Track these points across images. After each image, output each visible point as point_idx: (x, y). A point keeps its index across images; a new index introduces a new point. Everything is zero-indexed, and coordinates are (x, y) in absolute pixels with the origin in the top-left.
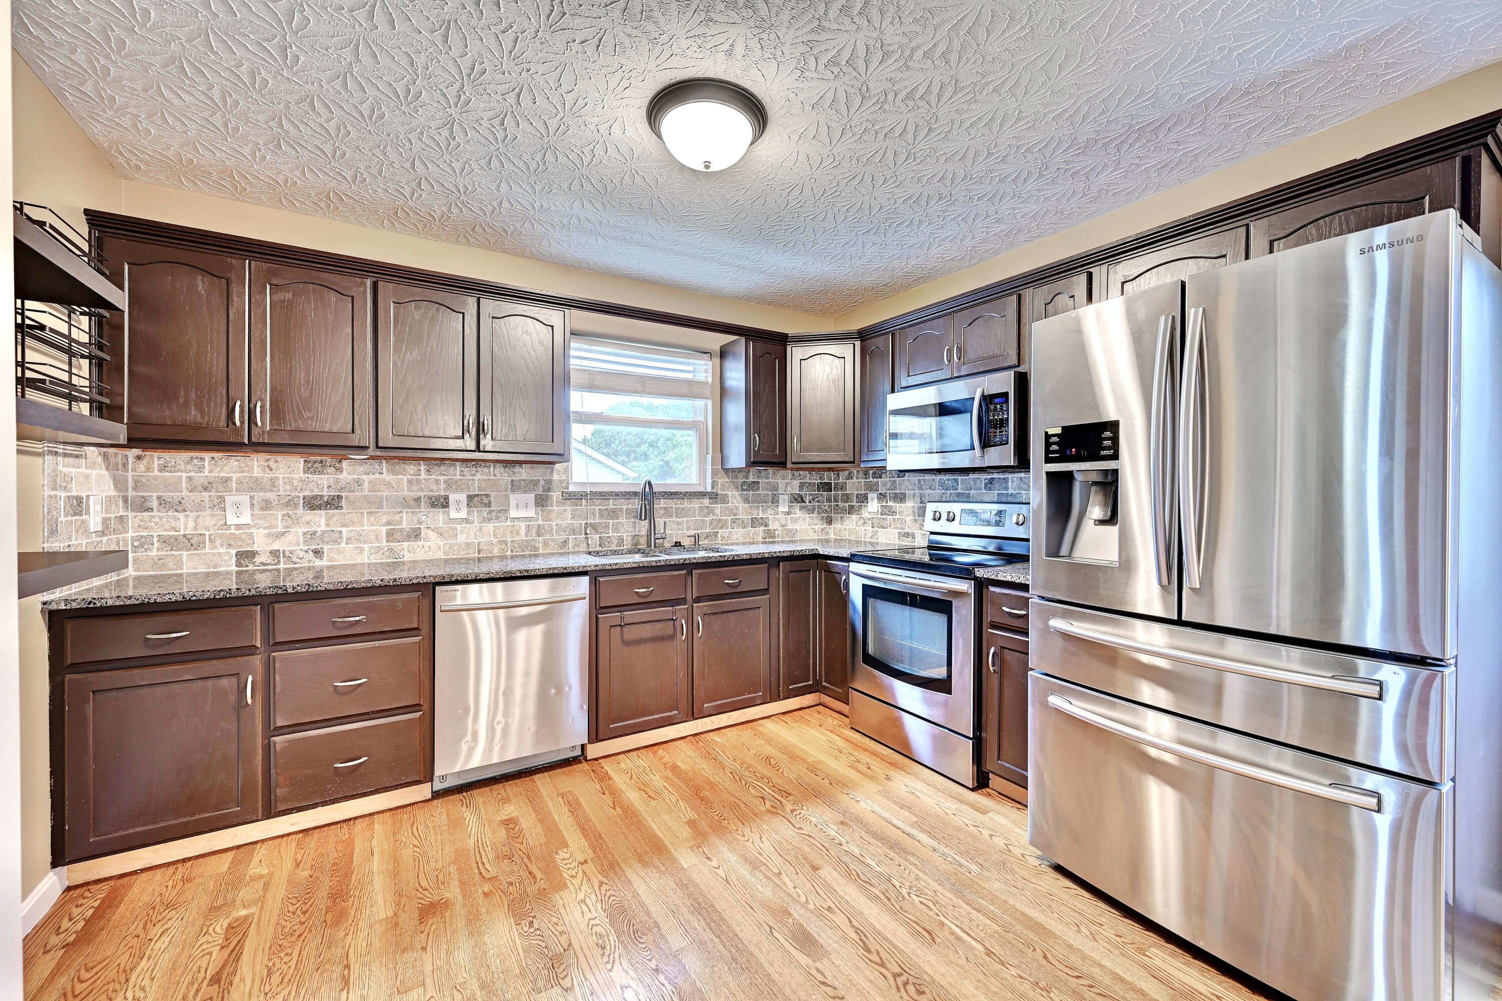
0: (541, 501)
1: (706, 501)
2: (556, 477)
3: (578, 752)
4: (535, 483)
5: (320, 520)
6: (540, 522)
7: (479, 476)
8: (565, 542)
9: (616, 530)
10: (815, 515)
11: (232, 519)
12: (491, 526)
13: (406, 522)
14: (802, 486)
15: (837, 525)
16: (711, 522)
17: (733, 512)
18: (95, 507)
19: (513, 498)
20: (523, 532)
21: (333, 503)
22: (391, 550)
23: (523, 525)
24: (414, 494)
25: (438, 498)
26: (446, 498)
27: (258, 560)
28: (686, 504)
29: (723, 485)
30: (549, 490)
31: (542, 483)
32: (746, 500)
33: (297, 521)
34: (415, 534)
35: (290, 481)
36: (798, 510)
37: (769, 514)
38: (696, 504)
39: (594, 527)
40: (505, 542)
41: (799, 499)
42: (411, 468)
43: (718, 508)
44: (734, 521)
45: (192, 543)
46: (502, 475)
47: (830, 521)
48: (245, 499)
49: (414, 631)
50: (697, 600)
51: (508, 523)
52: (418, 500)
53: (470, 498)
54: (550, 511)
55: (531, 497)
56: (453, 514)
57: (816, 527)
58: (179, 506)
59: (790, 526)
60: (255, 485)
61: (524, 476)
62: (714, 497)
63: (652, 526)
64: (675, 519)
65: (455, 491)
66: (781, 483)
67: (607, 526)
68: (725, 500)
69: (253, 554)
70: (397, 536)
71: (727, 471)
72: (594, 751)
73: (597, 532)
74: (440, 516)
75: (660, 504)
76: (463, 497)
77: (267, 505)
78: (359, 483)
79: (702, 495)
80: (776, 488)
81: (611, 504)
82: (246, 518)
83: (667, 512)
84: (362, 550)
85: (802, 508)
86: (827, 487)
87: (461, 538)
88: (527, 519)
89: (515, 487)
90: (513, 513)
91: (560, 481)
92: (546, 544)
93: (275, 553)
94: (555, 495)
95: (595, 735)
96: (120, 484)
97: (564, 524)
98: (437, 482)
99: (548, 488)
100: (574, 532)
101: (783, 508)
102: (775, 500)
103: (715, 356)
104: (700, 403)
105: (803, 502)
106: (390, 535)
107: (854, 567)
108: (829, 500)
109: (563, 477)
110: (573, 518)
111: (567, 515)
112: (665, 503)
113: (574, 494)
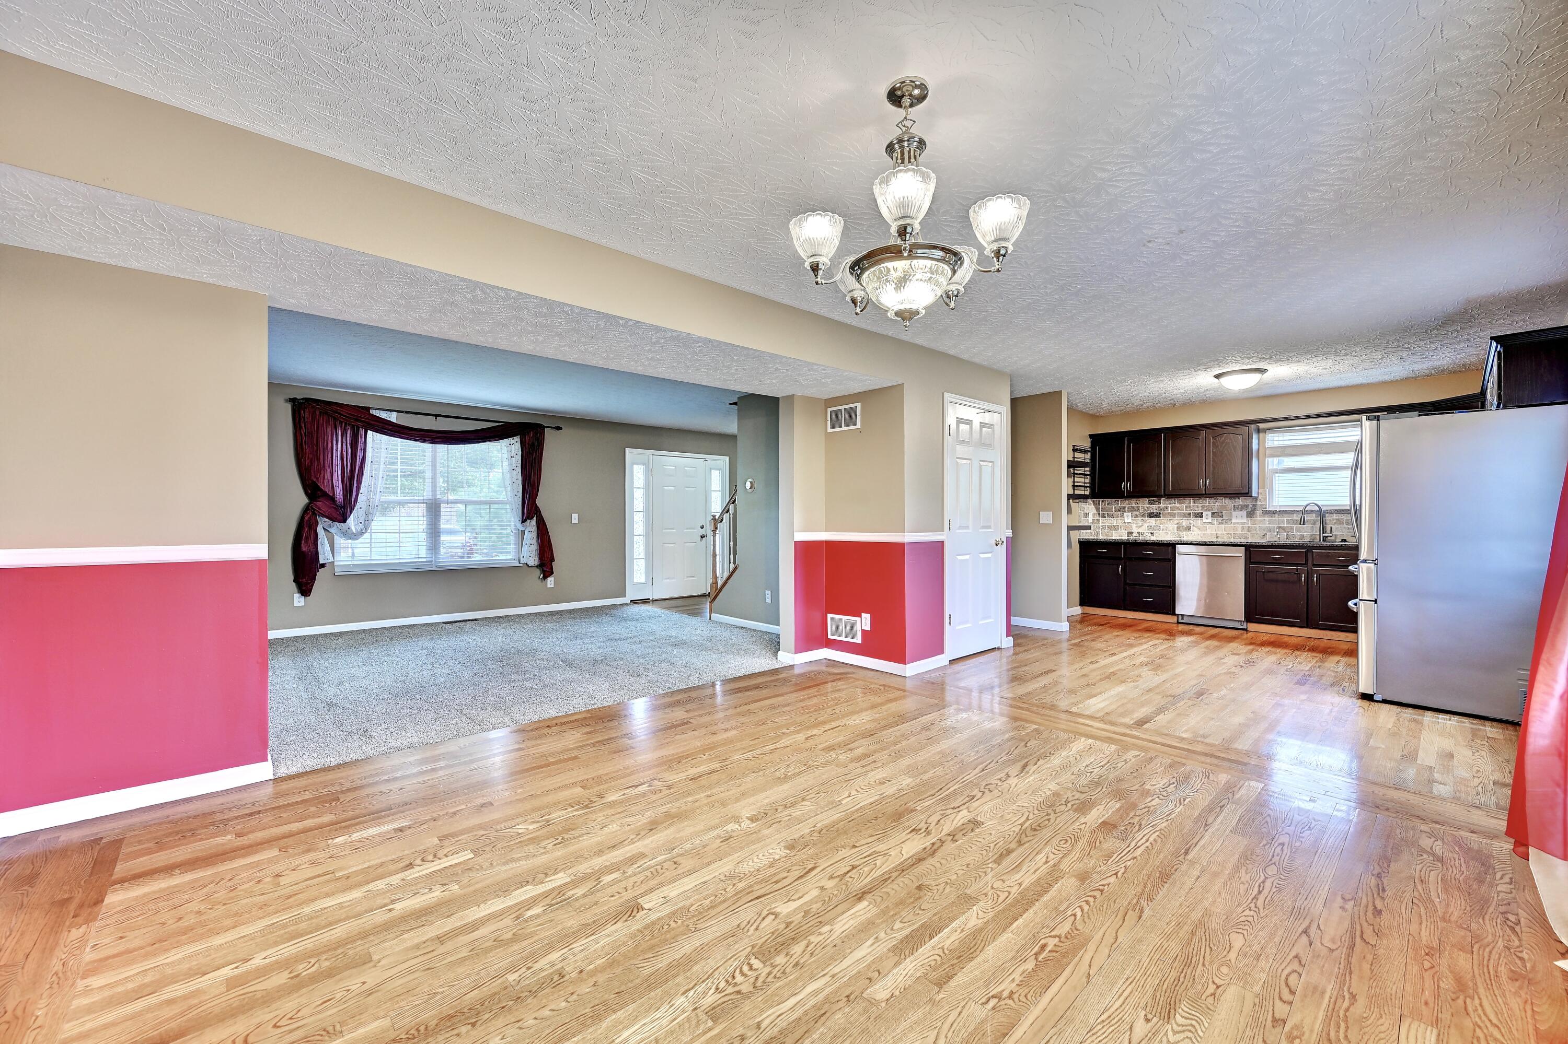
0: (1250, 515)
2: (1259, 503)
3: (1245, 627)
4: (1247, 506)
5: (1152, 521)
6: (1250, 525)
7: (1217, 504)
8: (1264, 535)
11: (1126, 521)
12: (1223, 526)
13: (1185, 523)
18: (1090, 515)
19: (1234, 513)
20: (1240, 529)
21: (1157, 515)
22: (1179, 534)
23: (1240, 526)
24: (1188, 512)
25: (1198, 514)
26: (1202, 513)
27: (1133, 535)
31: (1251, 506)
33: (1145, 522)
34: (1189, 528)
35: (1143, 507)
39: (1284, 529)
40: (1231, 534)
42: (1187, 501)
45: (1115, 528)
46: (1227, 502)
48: (1130, 514)
49: (1168, 559)
50: (1315, 565)
51: (1232, 525)
52: (1190, 514)
53: (1213, 513)
54: (1255, 520)
55: (1244, 513)
56: (1205, 520)
58: (1112, 516)
60: (1132, 509)
61: (1241, 503)
63: (1324, 529)
64: (1344, 526)
65: (1206, 510)
67: (1292, 528)
69: (1132, 533)
70: (1181, 528)
72: (1250, 627)
73: (1285, 531)
74: (1199, 521)
75: (1331, 518)
76: (1210, 513)
77: (1136, 516)
78: (1167, 508)
81: (1295, 517)
82: (1130, 521)
83: (1339, 522)
84: (1167, 534)
87: (1208, 531)
88: (1244, 523)
89: (1235, 508)
90: (1233, 521)
91: (1261, 505)
92: (1253, 536)
93: (1138, 533)
94: (1259, 512)
95: (1248, 618)
96: (1097, 509)
97: (1264, 526)
98: (1198, 507)
99: (1254, 508)
100: (1269, 531)
106: (1178, 528)
109: (1263, 503)
110: (1269, 523)
111: (1266, 521)
112: (1335, 516)
113: (1269, 511)
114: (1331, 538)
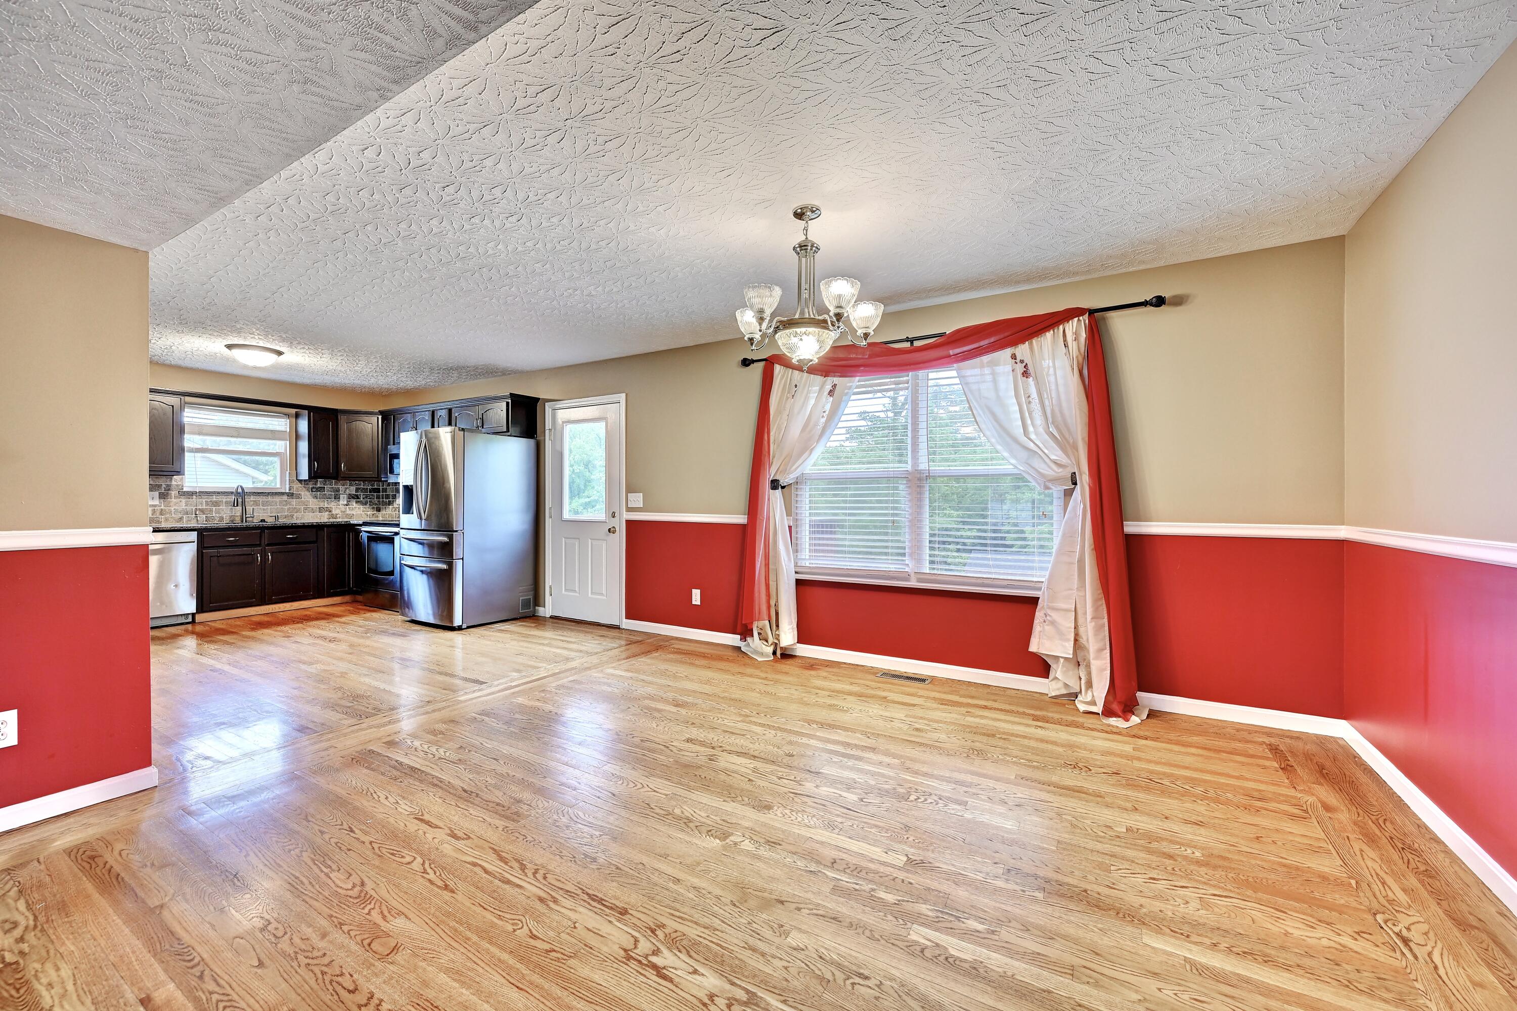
0: (164, 496)
1: (285, 498)
2: (174, 483)
3: (190, 619)
4: (159, 486)
6: (162, 507)
8: (181, 519)
9: (218, 512)
10: (368, 506)
14: (357, 490)
15: (383, 512)
16: (289, 509)
17: (305, 504)
20: (150, 512)
23: (150, 509)
28: (270, 498)
29: (297, 488)
30: (169, 490)
31: (164, 486)
32: (316, 497)
36: (354, 504)
37: (332, 505)
38: (277, 499)
39: (202, 511)
41: (354, 497)
43: (294, 502)
44: (305, 509)
47: (379, 510)
50: (268, 545)
54: (170, 502)
55: (156, 494)
57: (369, 513)
59: (348, 512)
62: (290, 495)
63: (244, 510)
64: (261, 507)
66: (342, 488)
67: (211, 510)
68: (299, 497)
71: (300, 481)
72: (200, 618)
73: (204, 514)
75: (249, 500)
79: (283, 494)
80: (338, 490)
81: (214, 498)
83: (256, 503)
85: (357, 502)
86: (378, 490)
88: (155, 506)
91: (177, 485)
92: (166, 520)
94: (173, 493)
95: (201, 608)
97: (180, 509)
99: (169, 488)
100: (187, 513)
101: (343, 501)
102: (337, 498)
103: (292, 417)
104: (283, 443)
105: (358, 498)
107: (364, 529)
108: (378, 497)
109: (179, 484)
110: (186, 505)
111: (182, 504)
112: (252, 498)
113: (188, 492)
114: (251, 519)
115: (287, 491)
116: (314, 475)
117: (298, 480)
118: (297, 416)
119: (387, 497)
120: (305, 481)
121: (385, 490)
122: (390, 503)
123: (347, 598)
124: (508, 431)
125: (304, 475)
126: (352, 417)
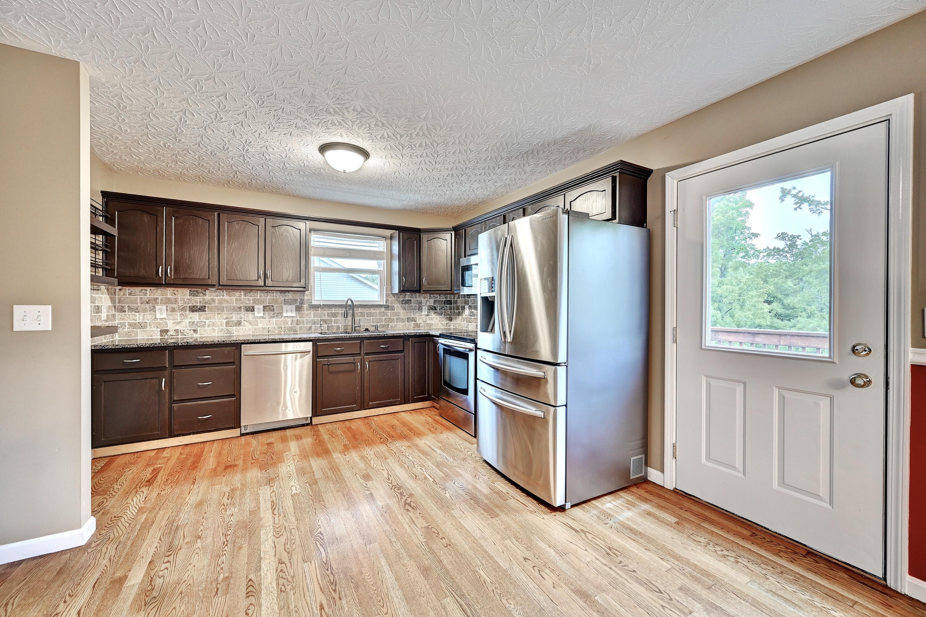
0: (299, 309)
1: (383, 309)
2: (306, 298)
3: (309, 421)
4: (296, 300)
5: (196, 317)
6: (298, 318)
7: (268, 297)
8: (310, 328)
9: (336, 322)
10: (443, 316)
11: (158, 316)
12: (274, 320)
13: (235, 317)
14: (435, 302)
15: (454, 322)
16: (385, 319)
17: (397, 314)
18: (104, 310)
19: (285, 307)
20: (289, 323)
21: (202, 309)
22: (228, 330)
23: (290, 320)
24: (239, 305)
25: (249, 307)
26: (253, 307)
27: (169, 333)
28: (372, 310)
29: (392, 301)
30: (302, 303)
31: (299, 300)
32: (404, 309)
33: (186, 317)
34: (239, 323)
35: (183, 299)
36: (433, 314)
37: (417, 316)
38: (377, 311)
39: (325, 321)
40: (281, 328)
41: (433, 308)
42: (237, 294)
43: (389, 312)
44: (397, 319)
45: (142, 326)
46: (280, 297)
47: (451, 320)
48: (164, 307)
49: (232, 363)
50: (367, 354)
51: (283, 319)
52: (240, 308)
53: (264, 307)
54: (303, 313)
55: (293, 307)
56: (256, 314)
57: (443, 322)
58: (137, 310)
59: (428, 322)
60: (168, 301)
61: (290, 297)
62: (387, 307)
63: (353, 320)
64: (366, 318)
65: (257, 304)
66: (424, 300)
67: (331, 321)
68: (393, 308)
69: (167, 331)
70: (231, 324)
71: (394, 295)
72: (316, 420)
73: (326, 324)
74: (250, 315)
75: (358, 311)
76: (261, 307)
77: (173, 310)
78: (213, 300)
79: (380, 306)
80: (421, 303)
81: (333, 310)
82: (164, 315)
83: (362, 314)
84: (214, 330)
85: (435, 313)
86: (449, 302)
87: (260, 326)
88: (291, 317)
89: (286, 302)
90: (285, 314)
91: (308, 300)
92: (301, 329)
93: (176, 331)
94: (305, 306)
95: (315, 413)
96: (113, 300)
97: (310, 319)
98: (249, 300)
99: (302, 302)
100: (314, 323)
101: (425, 312)
102: (420, 309)
103: (388, 239)
104: (381, 262)
105: (436, 309)
106: (227, 324)
107: (441, 341)
108: (450, 309)
109: (309, 298)
110: (314, 317)
111: (311, 315)
112: (360, 310)
113: (315, 305)
114: (358, 328)
115: (385, 304)
116: (403, 290)
117: (392, 294)
118: (391, 238)
119: (458, 308)
120: (397, 294)
121: (456, 302)
122: (459, 314)
123: (427, 404)
124: (614, 217)
125: (396, 290)
126: (432, 236)
